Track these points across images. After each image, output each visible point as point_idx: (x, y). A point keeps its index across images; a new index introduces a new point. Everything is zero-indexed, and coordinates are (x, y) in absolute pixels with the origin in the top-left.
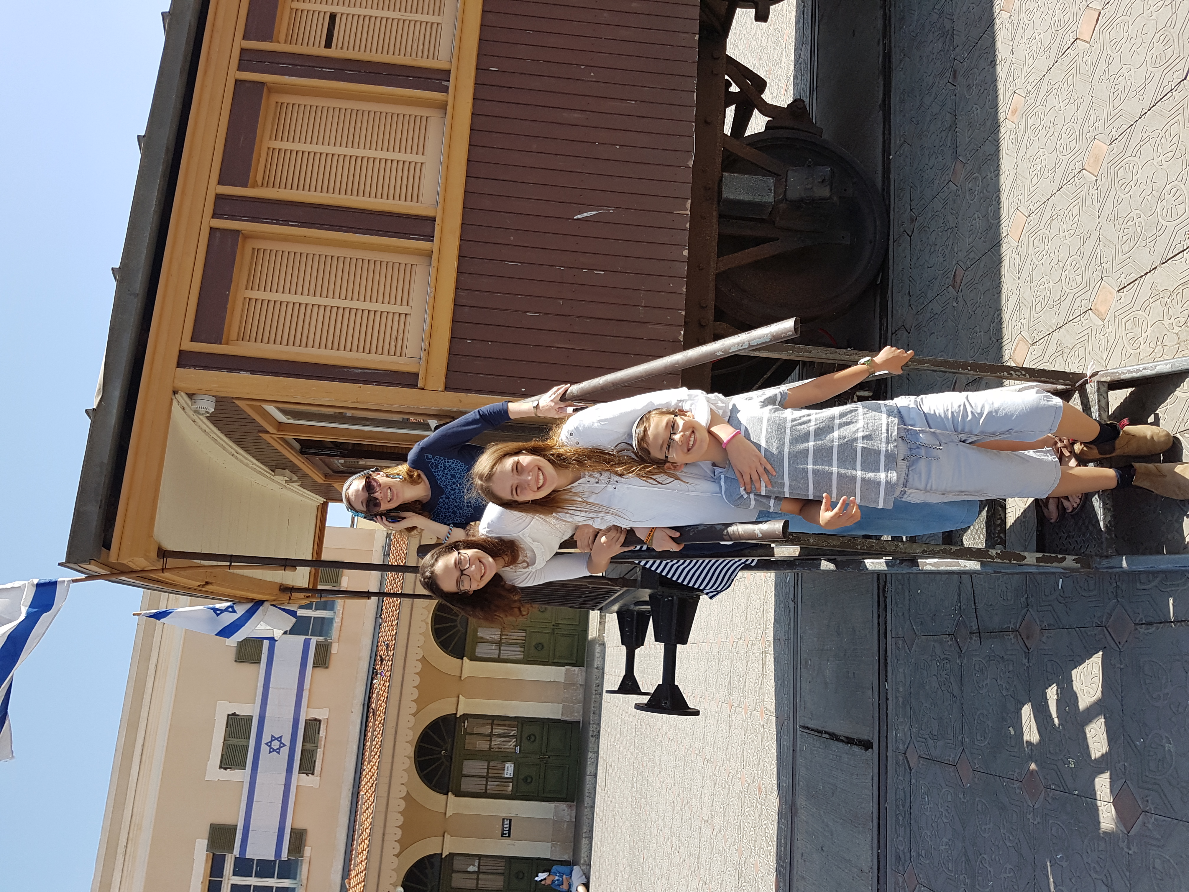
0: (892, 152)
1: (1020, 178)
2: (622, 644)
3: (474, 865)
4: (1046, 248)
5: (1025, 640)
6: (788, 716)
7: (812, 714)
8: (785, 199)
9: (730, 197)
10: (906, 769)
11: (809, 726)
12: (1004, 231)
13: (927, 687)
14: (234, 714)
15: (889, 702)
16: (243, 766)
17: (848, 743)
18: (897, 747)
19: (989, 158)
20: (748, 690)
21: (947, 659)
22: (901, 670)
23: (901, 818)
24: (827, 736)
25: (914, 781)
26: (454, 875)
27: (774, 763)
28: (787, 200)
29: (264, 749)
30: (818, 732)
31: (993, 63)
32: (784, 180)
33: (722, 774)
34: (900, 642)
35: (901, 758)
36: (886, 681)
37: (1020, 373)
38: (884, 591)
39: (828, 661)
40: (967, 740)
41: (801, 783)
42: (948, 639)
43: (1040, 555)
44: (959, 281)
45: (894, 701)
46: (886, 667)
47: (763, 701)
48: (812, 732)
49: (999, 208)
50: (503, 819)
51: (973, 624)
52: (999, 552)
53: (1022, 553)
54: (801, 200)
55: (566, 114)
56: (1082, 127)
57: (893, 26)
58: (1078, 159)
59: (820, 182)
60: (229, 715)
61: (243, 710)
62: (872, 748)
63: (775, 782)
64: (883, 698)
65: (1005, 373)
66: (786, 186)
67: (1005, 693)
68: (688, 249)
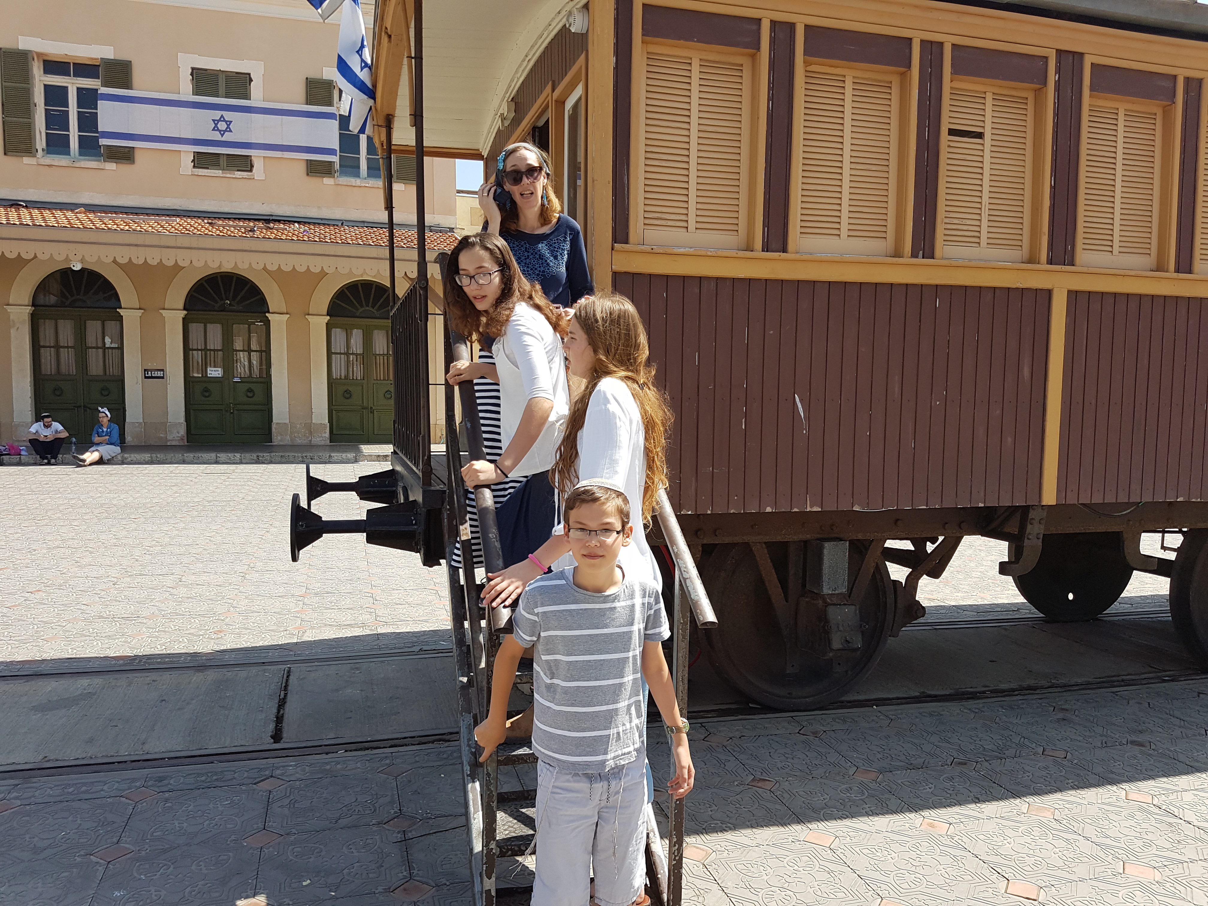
0: (880, 708)
1: (868, 837)
2: (360, 478)
3: (111, 343)
4: (801, 869)
5: (402, 887)
6: (299, 655)
7: (304, 678)
8: (827, 605)
9: (825, 550)
10: (255, 778)
11: (291, 677)
12: (813, 826)
13: (343, 792)
14: (251, 80)
15: (324, 756)
16: (196, 92)
17: (277, 717)
18: (278, 768)
19: (884, 805)
20: (322, 613)
21: (375, 810)
22: (359, 765)
23: (203, 778)
24: (282, 696)
25: (244, 788)
26: (99, 323)
27: (249, 645)
28: (826, 606)
29: (217, 114)
30: (285, 686)
31: (977, 800)
32: (846, 602)
33: (231, 593)
34: (388, 762)
35: (267, 773)
36: (346, 751)
37: (676, 854)
38: (440, 740)
39: (362, 690)
40: (292, 838)
41: (230, 673)
42: (396, 810)
43: (493, 893)
44: (759, 784)
45: (326, 761)
46: (361, 749)
47: (313, 628)
48: (284, 681)
49: (835, 819)
50: (163, 370)
51: (414, 833)
52: (494, 851)
53: (494, 875)
54: (827, 621)
55: (897, 378)
56: (923, 893)
57: (1003, 699)
58: (892, 892)
59: (846, 638)
60: (249, 74)
61: (256, 90)
62: (275, 743)
63: (229, 647)
64: (327, 749)
65: (675, 840)
66: (840, 605)
67: (346, 871)
68: (772, 512)
